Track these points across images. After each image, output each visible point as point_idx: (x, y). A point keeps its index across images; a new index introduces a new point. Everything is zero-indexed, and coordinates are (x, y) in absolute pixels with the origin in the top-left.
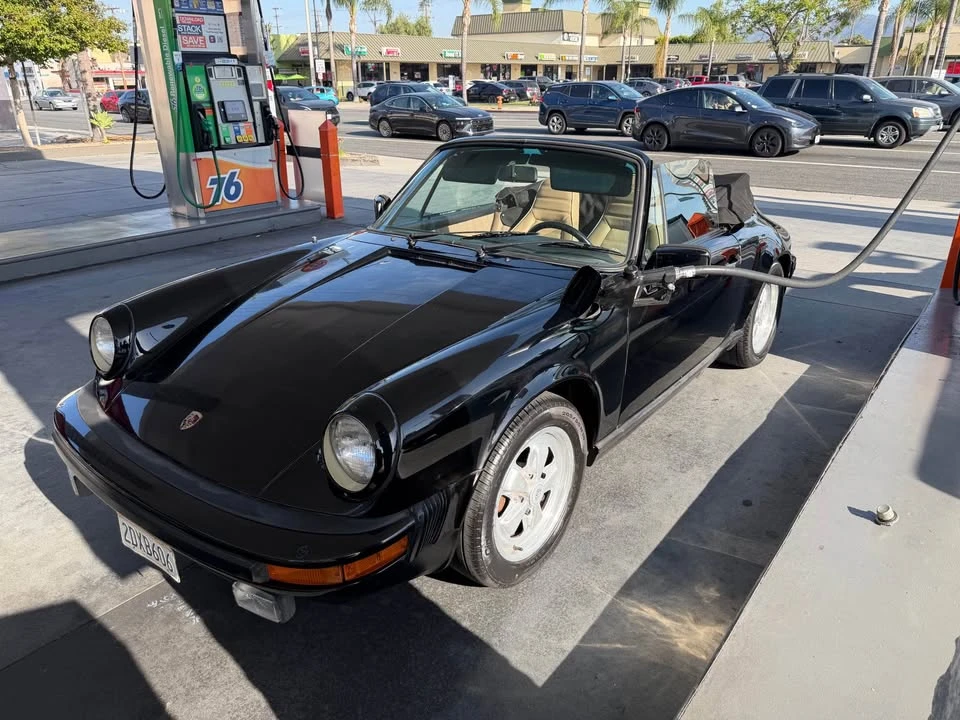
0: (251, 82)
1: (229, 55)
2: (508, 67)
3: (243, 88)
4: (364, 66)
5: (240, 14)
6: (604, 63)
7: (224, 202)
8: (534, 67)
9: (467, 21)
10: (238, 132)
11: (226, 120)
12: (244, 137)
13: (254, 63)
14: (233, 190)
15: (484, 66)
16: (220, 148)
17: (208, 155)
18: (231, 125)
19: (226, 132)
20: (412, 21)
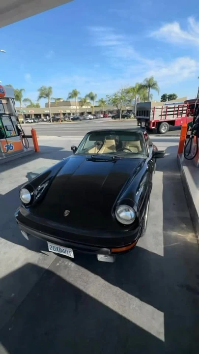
0: (13, 120)
1: (5, 114)
2: (59, 114)
3: (11, 122)
4: (25, 115)
5: (7, 103)
6: (81, 112)
7: (10, 151)
8: (66, 114)
9: (50, 104)
10: (11, 133)
11: (7, 130)
12: (13, 134)
13: (13, 116)
14: (11, 148)
15: (54, 114)
16: (7, 137)
17: (4, 139)
18: (9, 132)
19: (8, 133)
20: (35, 104)
